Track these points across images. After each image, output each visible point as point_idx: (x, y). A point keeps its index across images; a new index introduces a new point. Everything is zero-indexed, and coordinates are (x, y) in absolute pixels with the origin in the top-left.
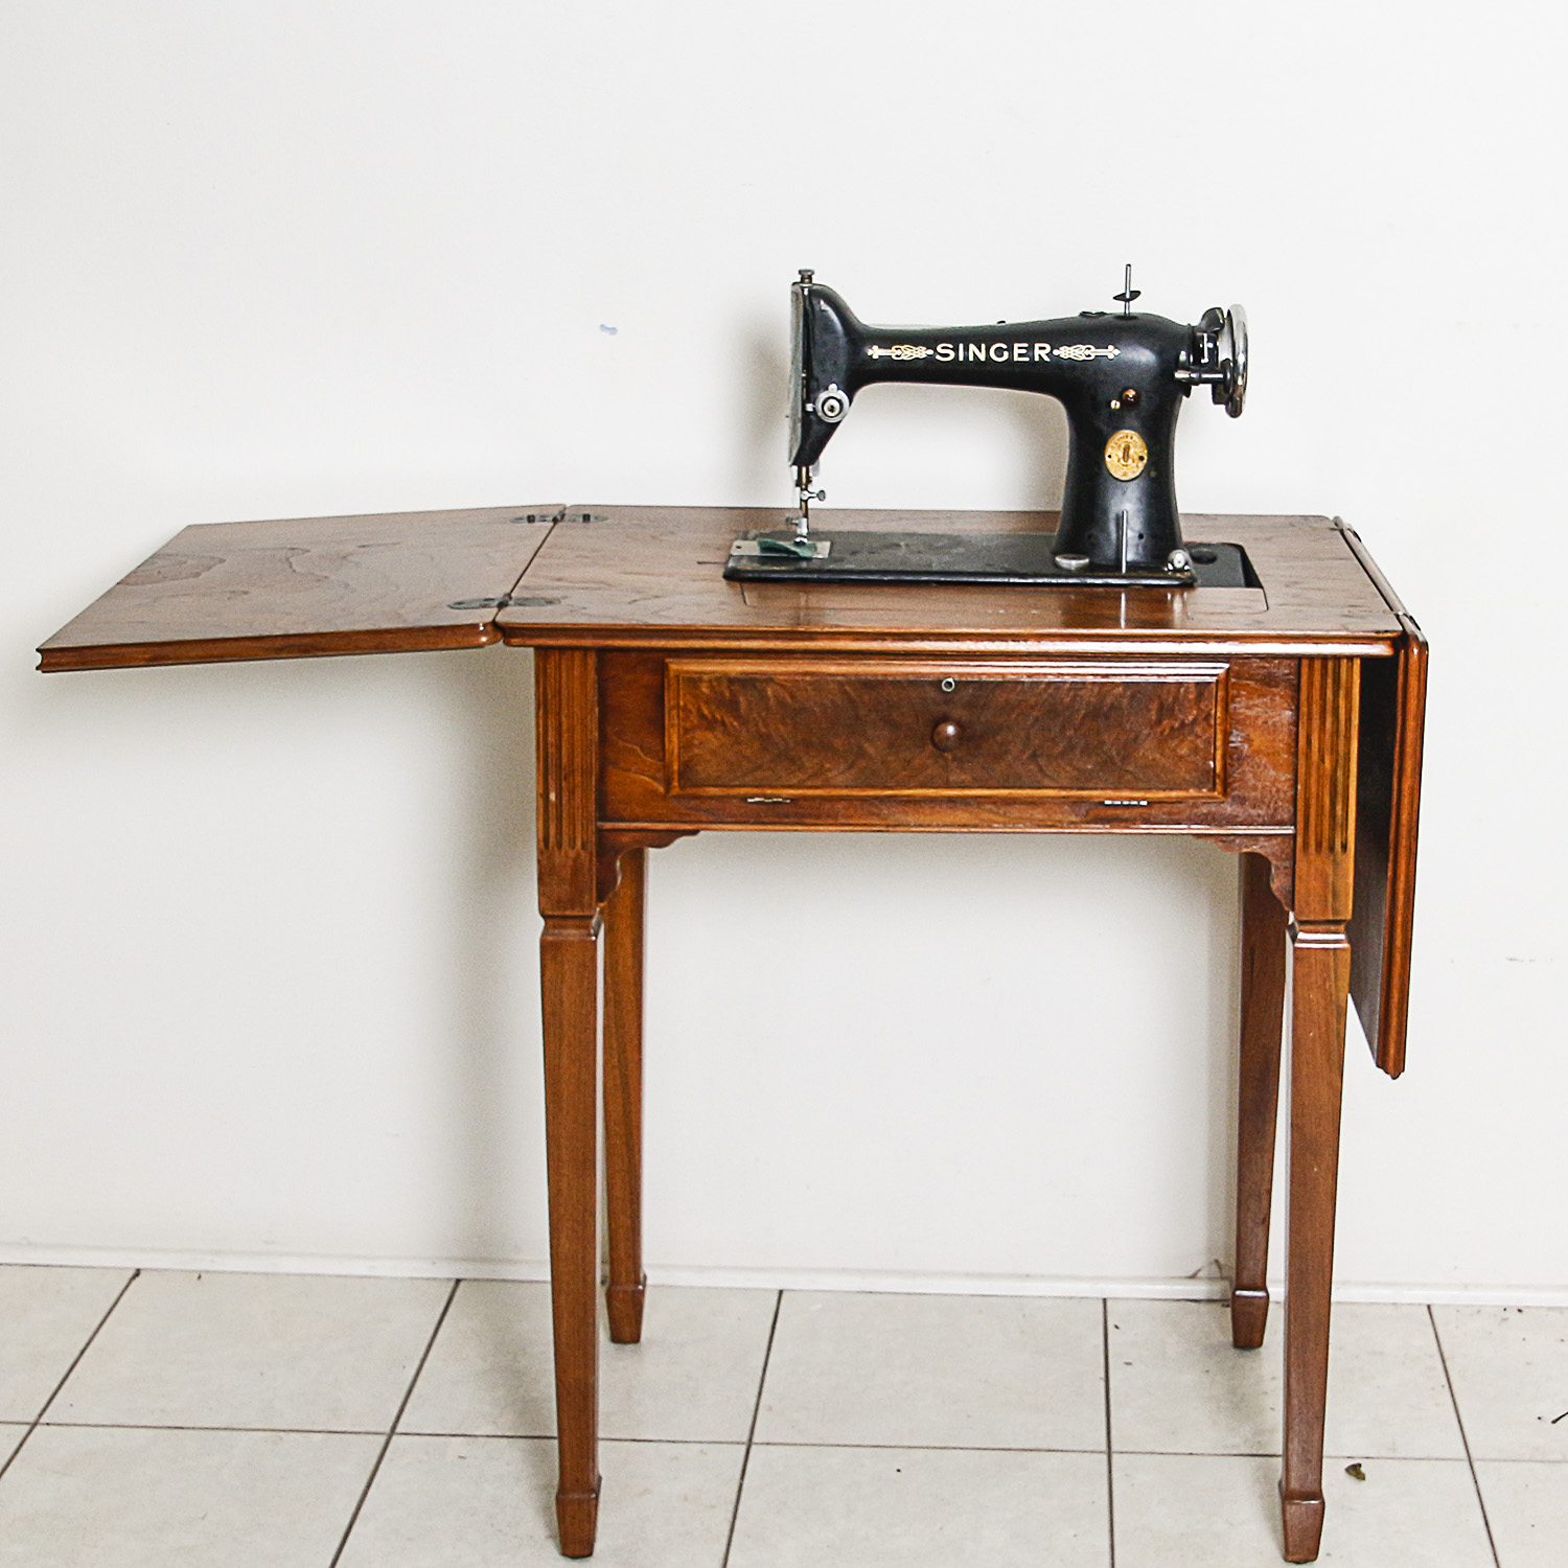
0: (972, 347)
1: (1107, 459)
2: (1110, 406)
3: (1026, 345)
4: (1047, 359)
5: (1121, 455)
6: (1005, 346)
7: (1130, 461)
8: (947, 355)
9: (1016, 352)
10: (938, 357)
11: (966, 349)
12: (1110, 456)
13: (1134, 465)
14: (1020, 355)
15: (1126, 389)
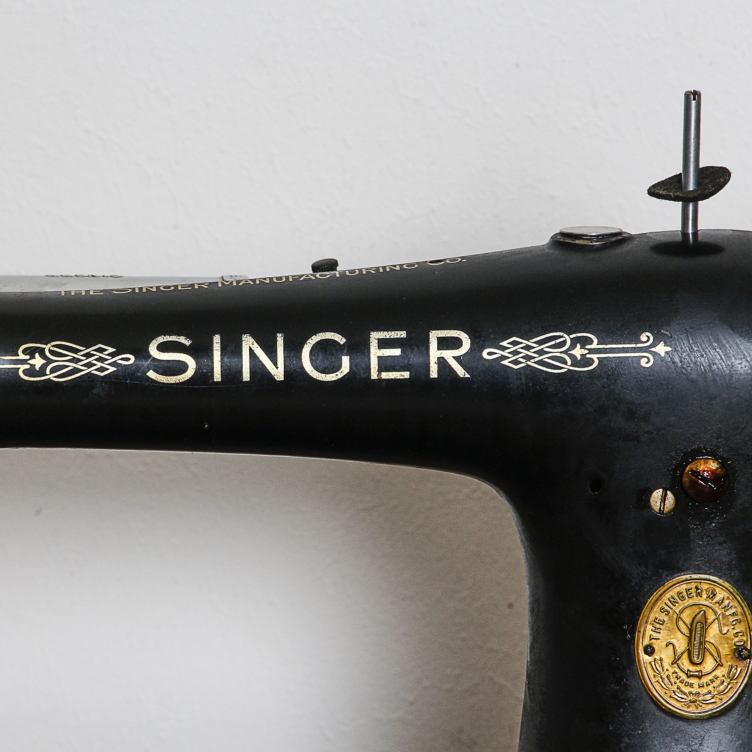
0: (248, 343)
1: (645, 658)
2: (647, 505)
3: (402, 334)
4: (461, 372)
5: (681, 644)
6: (340, 339)
7: (709, 663)
8: (179, 368)
9: (375, 353)
10: (152, 374)
11: (232, 348)
12: (650, 651)
13: (720, 672)
14: (386, 364)
15: (694, 455)
